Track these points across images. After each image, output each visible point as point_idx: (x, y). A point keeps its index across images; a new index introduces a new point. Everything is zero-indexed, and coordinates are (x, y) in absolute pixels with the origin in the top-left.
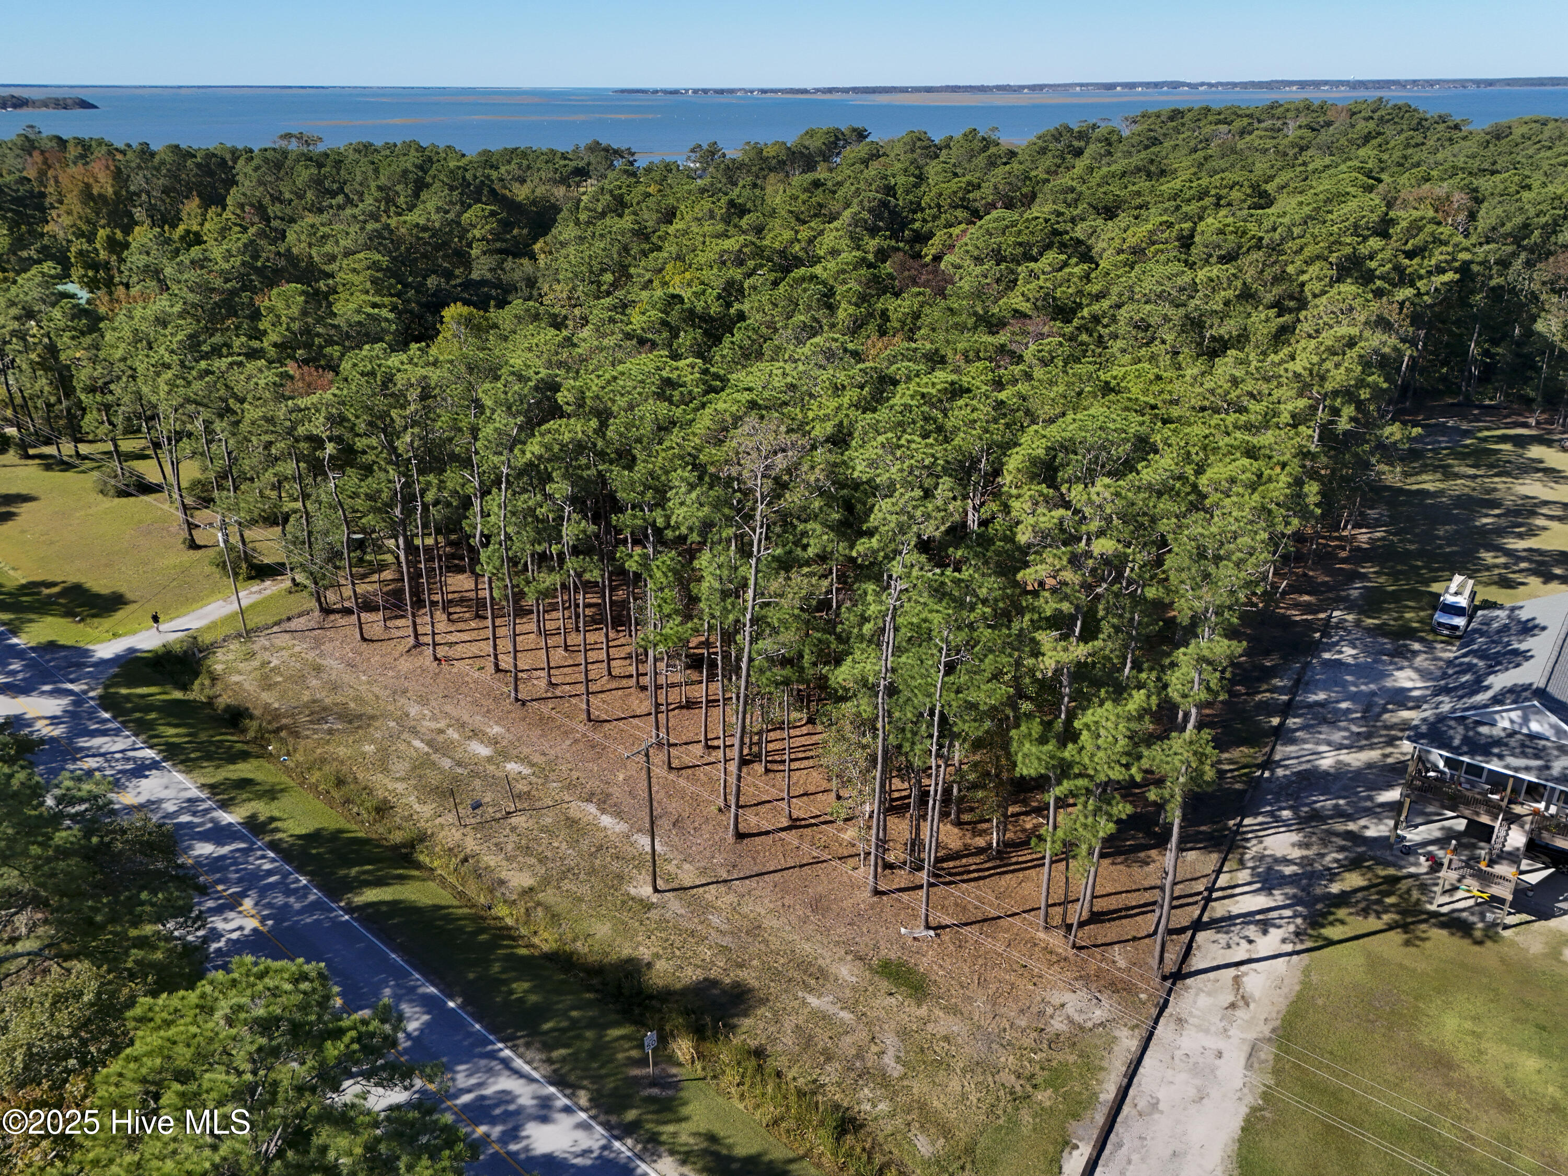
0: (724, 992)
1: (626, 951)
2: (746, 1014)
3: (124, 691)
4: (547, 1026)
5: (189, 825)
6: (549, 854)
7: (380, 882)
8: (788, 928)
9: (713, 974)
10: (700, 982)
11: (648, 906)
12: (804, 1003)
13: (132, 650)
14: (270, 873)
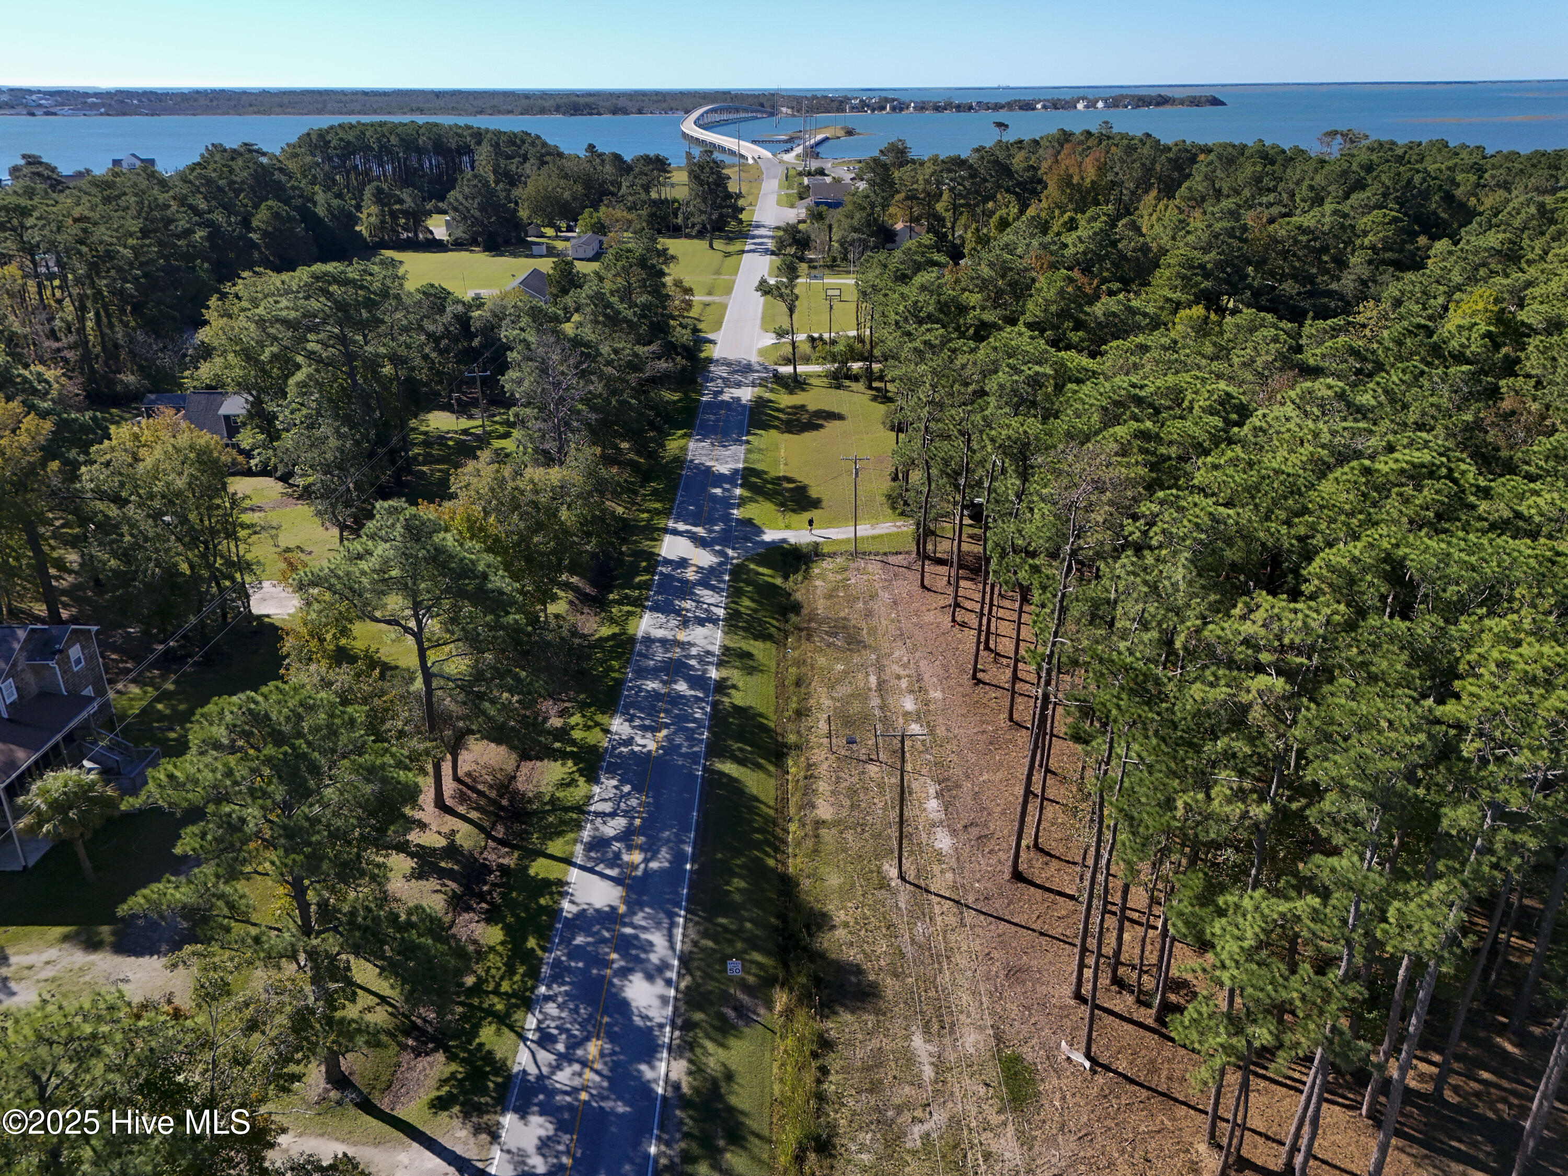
0: (859, 983)
1: (830, 907)
2: (853, 1012)
3: (752, 566)
4: (722, 920)
5: (692, 668)
6: (863, 805)
7: (742, 762)
8: (969, 974)
9: (867, 966)
10: (852, 965)
11: (883, 884)
12: (908, 1038)
13: (784, 541)
14: (695, 720)
